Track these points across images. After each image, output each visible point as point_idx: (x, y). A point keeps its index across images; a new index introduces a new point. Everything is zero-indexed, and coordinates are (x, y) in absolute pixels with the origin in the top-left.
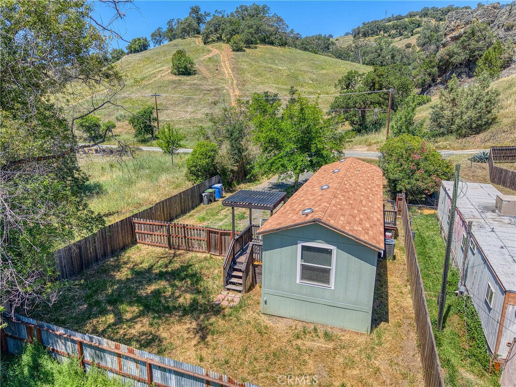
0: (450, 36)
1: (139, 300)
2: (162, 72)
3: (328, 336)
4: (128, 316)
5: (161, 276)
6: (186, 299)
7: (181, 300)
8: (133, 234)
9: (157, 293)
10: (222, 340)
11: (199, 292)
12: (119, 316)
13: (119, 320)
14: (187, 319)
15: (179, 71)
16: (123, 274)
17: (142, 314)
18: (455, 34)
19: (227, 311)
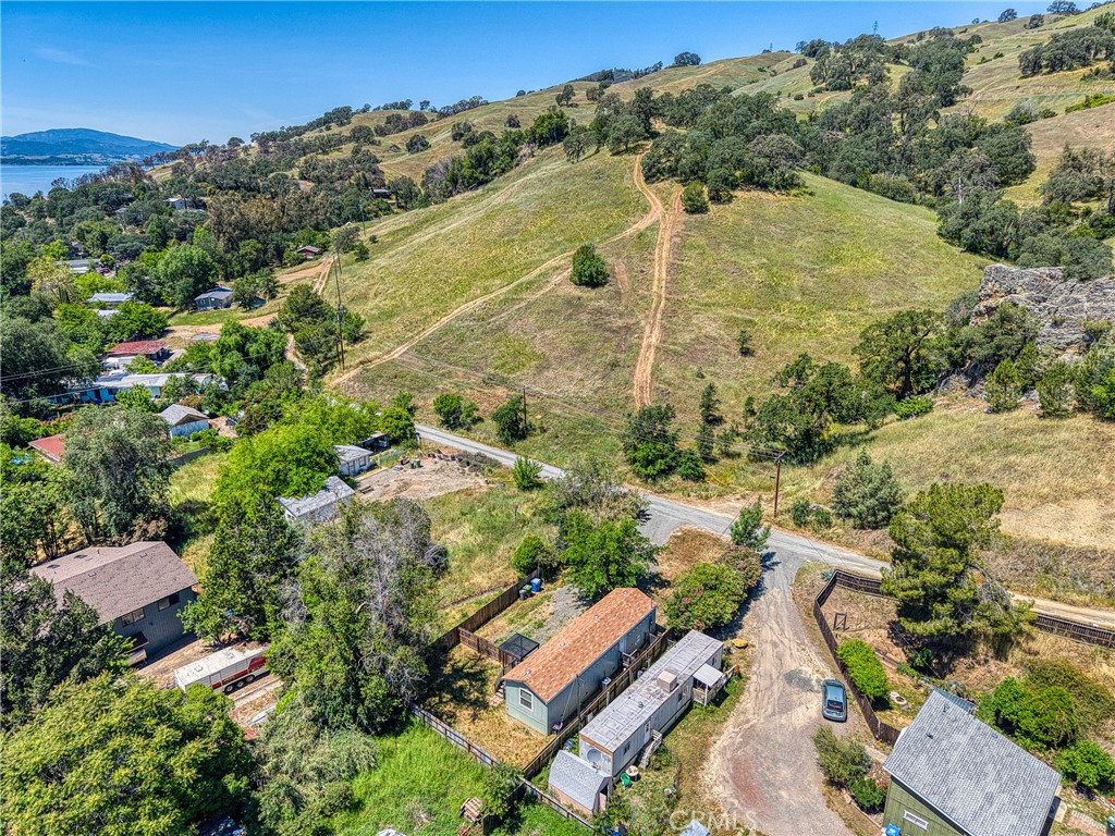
0: (985, 303)
1: (452, 691)
2: (559, 271)
3: (527, 733)
4: (444, 700)
5: (468, 676)
6: (474, 695)
7: (472, 696)
8: (459, 637)
9: (462, 688)
10: (482, 723)
11: (482, 693)
12: (441, 698)
13: (441, 702)
14: (471, 708)
15: (580, 280)
16: (447, 670)
17: (451, 700)
18: (991, 302)
19: (491, 708)
